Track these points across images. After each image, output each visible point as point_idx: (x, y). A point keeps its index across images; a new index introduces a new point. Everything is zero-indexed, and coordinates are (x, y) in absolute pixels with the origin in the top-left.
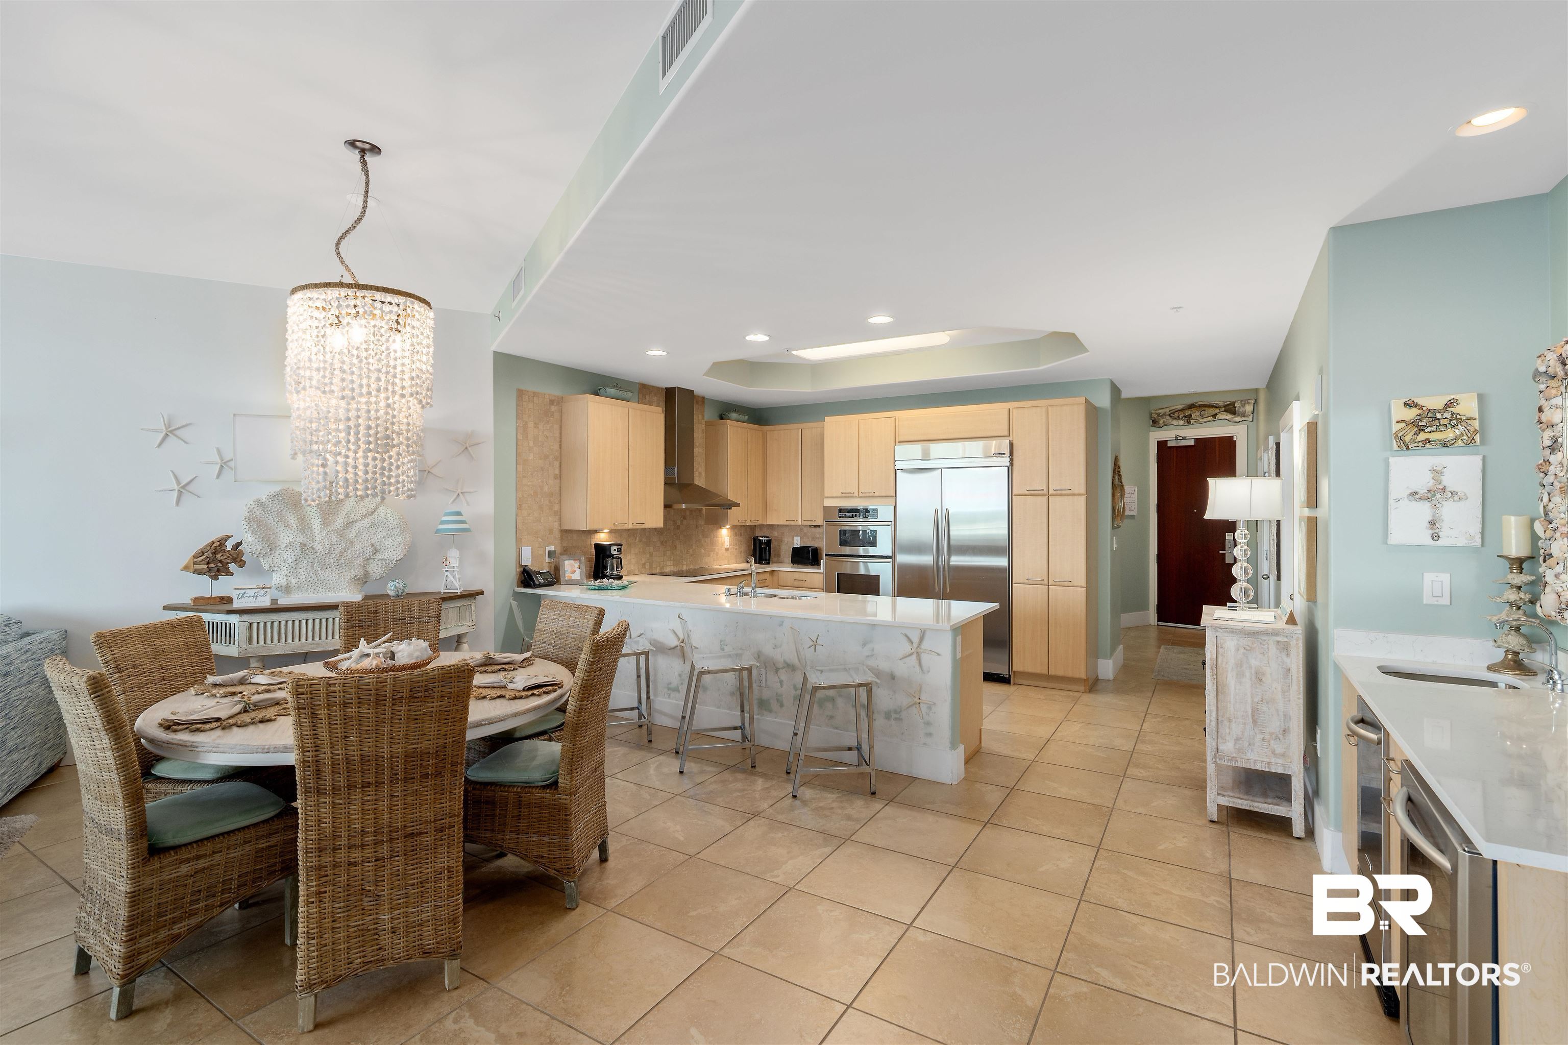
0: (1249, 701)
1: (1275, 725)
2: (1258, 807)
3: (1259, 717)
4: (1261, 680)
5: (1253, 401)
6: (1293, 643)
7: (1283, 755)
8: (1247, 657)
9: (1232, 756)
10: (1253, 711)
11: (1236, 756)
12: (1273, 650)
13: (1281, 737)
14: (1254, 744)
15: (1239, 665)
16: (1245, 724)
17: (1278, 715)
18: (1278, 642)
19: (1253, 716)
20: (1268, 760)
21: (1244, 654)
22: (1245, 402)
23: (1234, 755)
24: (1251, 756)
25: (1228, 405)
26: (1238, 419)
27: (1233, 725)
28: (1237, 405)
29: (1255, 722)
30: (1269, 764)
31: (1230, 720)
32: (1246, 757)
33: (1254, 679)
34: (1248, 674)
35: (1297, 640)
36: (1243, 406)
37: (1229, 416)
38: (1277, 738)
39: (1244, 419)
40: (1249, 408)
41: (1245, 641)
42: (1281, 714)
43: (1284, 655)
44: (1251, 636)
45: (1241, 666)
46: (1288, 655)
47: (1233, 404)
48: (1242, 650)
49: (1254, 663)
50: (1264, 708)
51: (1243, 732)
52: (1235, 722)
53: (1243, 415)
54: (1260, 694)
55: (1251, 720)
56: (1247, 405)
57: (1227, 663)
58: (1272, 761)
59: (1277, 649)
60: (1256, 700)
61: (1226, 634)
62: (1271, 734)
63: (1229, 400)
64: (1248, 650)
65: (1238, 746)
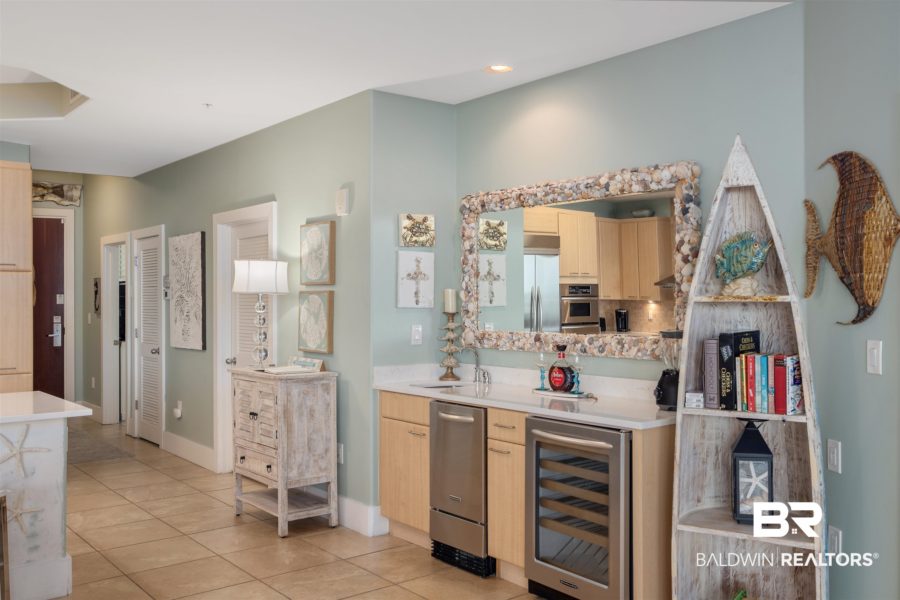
0: (306, 434)
1: (320, 449)
2: (312, 514)
3: (312, 444)
4: (313, 416)
5: (80, 187)
6: (332, 384)
7: (326, 469)
8: (305, 400)
9: (296, 479)
10: (308, 441)
11: (299, 479)
12: (320, 390)
13: (324, 455)
14: (309, 466)
15: (300, 407)
16: (303, 452)
17: (323, 439)
18: (323, 384)
19: (308, 444)
20: (317, 476)
21: (303, 397)
22: (72, 187)
23: (298, 479)
24: (308, 476)
25: (57, 187)
26: (66, 203)
27: (297, 455)
28: (65, 188)
29: (309, 449)
30: (319, 478)
31: (295, 452)
32: (304, 478)
33: (309, 416)
34: (305, 413)
35: (334, 381)
36: (71, 190)
37: (57, 199)
38: (323, 457)
39: (71, 203)
40: (76, 193)
41: (304, 387)
42: (324, 438)
43: (326, 394)
44: (308, 383)
45: (301, 408)
46: (328, 393)
47: (61, 187)
48: (302, 395)
49: (309, 403)
50: (315, 436)
51: (302, 459)
52: (298, 452)
53: (71, 199)
54: (312, 426)
55: (307, 448)
56: (74, 190)
57: (293, 407)
58: (320, 476)
59: (322, 390)
60: (310, 432)
61: (293, 384)
62: (319, 455)
63: (57, 182)
64: (306, 394)
65: (300, 470)
